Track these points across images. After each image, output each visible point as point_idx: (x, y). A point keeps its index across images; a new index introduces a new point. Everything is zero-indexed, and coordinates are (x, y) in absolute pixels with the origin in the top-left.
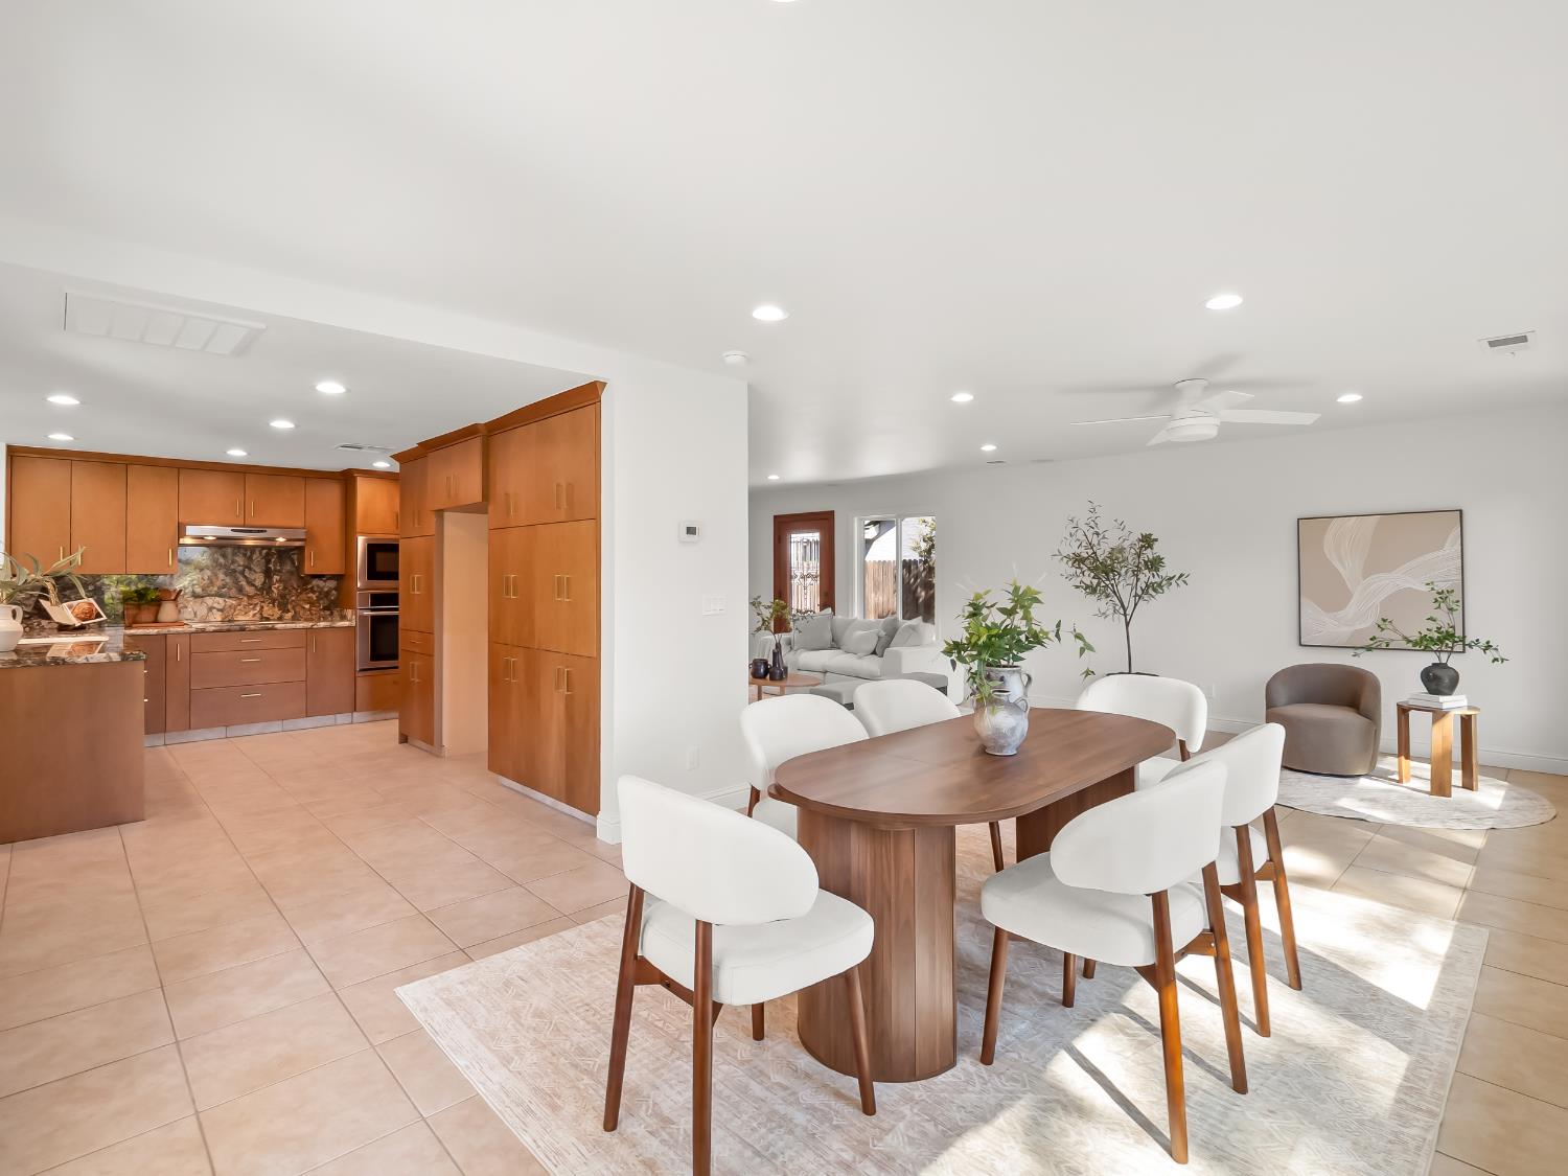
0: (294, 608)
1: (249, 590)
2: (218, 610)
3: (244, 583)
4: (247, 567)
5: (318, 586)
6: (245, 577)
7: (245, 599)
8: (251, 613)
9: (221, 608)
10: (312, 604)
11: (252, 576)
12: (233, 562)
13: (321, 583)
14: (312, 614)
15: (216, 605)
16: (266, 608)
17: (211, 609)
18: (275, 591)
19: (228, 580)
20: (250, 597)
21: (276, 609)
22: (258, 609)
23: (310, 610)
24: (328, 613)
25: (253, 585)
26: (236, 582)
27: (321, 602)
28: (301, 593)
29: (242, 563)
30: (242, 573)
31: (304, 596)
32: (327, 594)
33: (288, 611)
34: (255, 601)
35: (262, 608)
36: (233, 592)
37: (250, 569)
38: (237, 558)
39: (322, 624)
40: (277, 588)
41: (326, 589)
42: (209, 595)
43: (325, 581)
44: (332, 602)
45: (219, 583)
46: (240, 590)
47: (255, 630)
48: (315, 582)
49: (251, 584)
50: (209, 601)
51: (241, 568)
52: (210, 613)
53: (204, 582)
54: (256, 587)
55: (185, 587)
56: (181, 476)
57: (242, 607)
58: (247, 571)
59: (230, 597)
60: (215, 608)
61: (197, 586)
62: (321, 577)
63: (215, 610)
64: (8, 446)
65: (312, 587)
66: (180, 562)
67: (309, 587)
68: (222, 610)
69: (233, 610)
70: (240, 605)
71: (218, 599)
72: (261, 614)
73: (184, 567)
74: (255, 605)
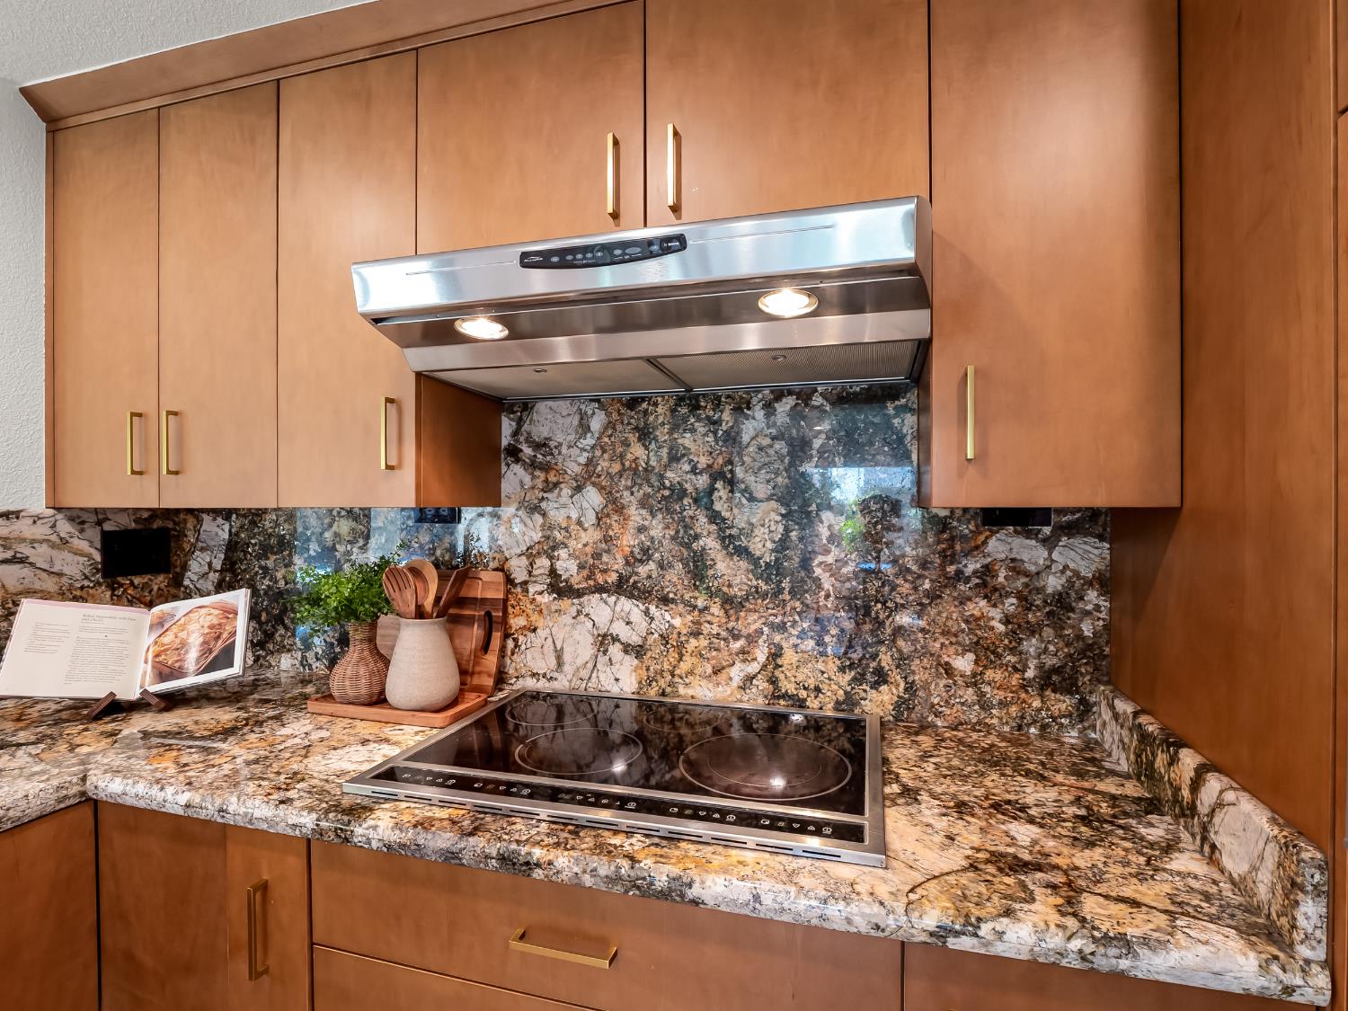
0: (902, 661)
1: (730, 572)
2: (627, 648)
3: (710, 543)
4: (717, 475)
5: (1015, 567)
6: (715, 517)
7: (716, 609)
8: (737, 673)
9: (635, 639)
10: (986, 652)
11: (739, 518)
12: (674, 458)
13: (1031, 553)
14: (985, 705)
15: (619, 629)
16: (789, 657)
17: (604, 641)
18: (827, 584)
19: (657, 529)
20: (731, 604)
21: (832, 665)
22: (761, 654)
23: (974, 681)
24: (1063, 703)
25: (743, 552)
26: (686, 538)
27: (1031, 645)
28: (934, 596)
29: (703, 461)
30: (704, 499)
31: (948, 611)
32: (1062, 604)
33: (881, 678)
34: (751, 622)
35: (775, 655)
36: (675, 577)
37: (732, 483)
38: (686, 440)
40: (833, 571)
41: (1053, 583)
42: (600, 589)
43: (1050, 543)
44: (1086, 648)
45: (629, 541)
46: (698, 568)
48: (1000, 545)
49: (735, 546)
50: (601, 610)
51: (702, 481)
52: (602, 659)
53: (585, 537)
54: (755, 561)
55: (530, 554)
56: (427, 83)
57: (704, 642)
58: (722, 491)
59: (665, 600)
60: (615, 639)
61: (563, 553)
62: (1023, 519)
63: (615, 650)
64: (25, 92)
65: (988, 571)
66: (517, 460)
67: (971, 566)
68: (638, 651)
69: (673, 655)
70: (696, 634)
71: (625, 604)
72: (773, 681)
73: (527, 479)
74: (752, 639)
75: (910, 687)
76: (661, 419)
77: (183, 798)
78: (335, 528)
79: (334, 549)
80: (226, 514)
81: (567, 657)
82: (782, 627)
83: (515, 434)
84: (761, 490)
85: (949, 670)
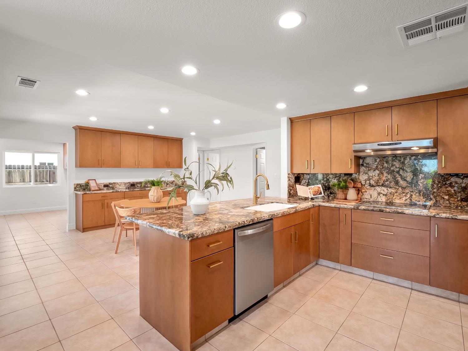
0: (435, 197)
1: (402, 182)
2: (383, 195)
3: (399, 179)
4: (401, 168)
5: (456, 183)
6: (400, 175)
7: (400, 189)
8: (404, 198)
9: (385, 193)
10: (451, 195)
11: (405, 175)
12: (392, 166)
13: (459, 180)
14: (450, 203)
15: (382, 192)
16: (414, 196)
17: (379, 194)
18: (421, 185)
19: (389, 177)
20: (404, 188)
21: (422, 197)
22: (409, 196)
23: (448, 200)
25: (405, 180)
26: (395, 178)
27: (459, 195)
28: (441, 187)
29: (398, 166)
30: (398, 172)
31: (443, 189)
33: (431, 200)
34: (407, 191)
35: (411, 196)
36: (393, 184)
37: (403, 170)
38: (395, 163)
39: (444, 215)
40: (422, 183)
41: (463, 185)
42: (378, 186)
43: (463, 179)
45: (384, 178)
46: (397, 183)
47: (389, 212)
48: (453, 179)
49: (404, 179)
50: (379, 189)
51: (398, 169)
52: (379, 196)
53: (376, 178)
54: (407, 182)
55: (366, 181)
56: (356, 117)
57: (398, 194)
58: (401, 171)
59: (391, 187)
60: (381, 193)
61: (372, 180)
62: (457, 175)
63: (381, 195)
64: (290, 118)
65: (451, 183)
66: (363, 166)
67: (448, 182)
68: (386, 195)
69: (392, 196)
70: (397, 193)
71: (383, 188)
72: (411, 200)
73: (365, 169)
74: (407, 193)
75: (436, 201)
76: (390, 160)
77: (334, 205)
78: (329, 176)
79: (329, 179)
80: (309, 174)
81: (372, 196)
82: (412, 192)
83: (363, 162)
84: (409, 171)
85: (444, 198)
